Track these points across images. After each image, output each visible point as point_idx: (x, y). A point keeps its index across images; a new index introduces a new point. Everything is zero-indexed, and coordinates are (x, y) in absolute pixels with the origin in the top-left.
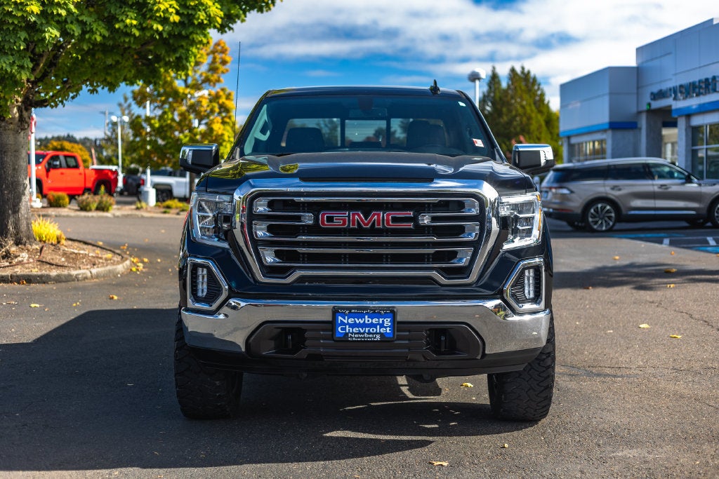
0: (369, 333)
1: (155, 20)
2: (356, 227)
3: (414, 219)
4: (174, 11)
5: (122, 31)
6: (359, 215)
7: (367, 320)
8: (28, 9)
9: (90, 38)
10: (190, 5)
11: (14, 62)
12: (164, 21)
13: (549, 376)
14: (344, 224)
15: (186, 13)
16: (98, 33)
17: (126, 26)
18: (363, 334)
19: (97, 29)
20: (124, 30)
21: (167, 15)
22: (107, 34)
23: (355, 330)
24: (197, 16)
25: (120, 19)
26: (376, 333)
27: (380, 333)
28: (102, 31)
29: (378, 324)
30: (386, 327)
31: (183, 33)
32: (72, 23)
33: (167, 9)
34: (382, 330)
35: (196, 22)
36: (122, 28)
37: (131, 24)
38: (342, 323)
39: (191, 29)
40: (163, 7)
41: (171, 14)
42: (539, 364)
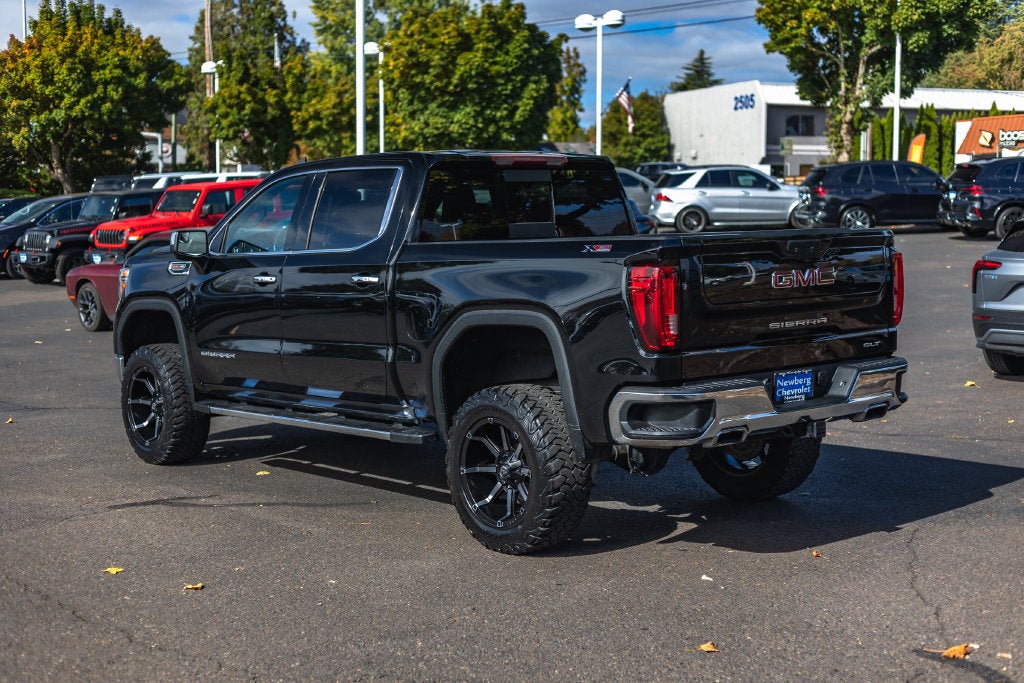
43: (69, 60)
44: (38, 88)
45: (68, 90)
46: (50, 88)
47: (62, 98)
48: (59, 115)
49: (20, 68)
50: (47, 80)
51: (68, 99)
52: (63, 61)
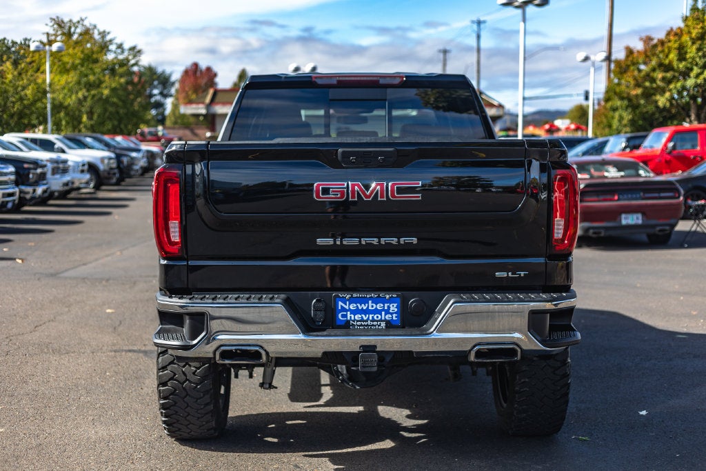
43: (699, 42)
44: (675, 64)
45: (697, 65)
46: (684, 63)
47: (691, 69)
48: (690, 82)
49: (666, 50)
50: (682, 58)
51: (696, 70)
52: (693, 43)
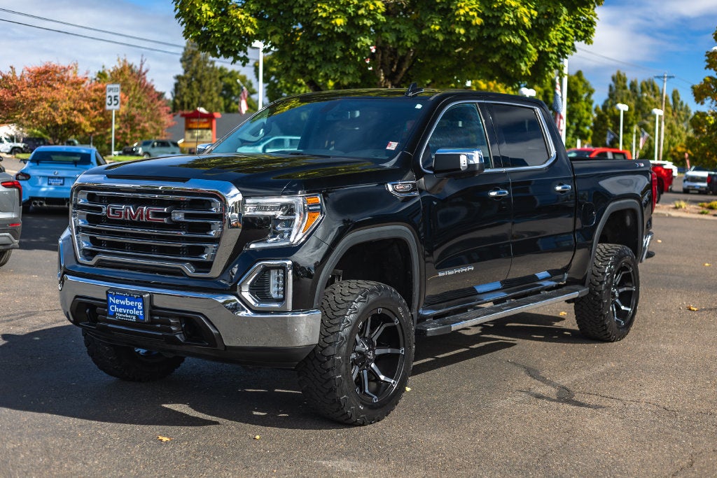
0: (129, 314)
1: (458, 24)
2: (128, 219)
3: (168, 215)
4: (475, 14)
5: (428, 36)
6: (130, 210)
7: (127, 302)
8: (333, 22)
9: (402, 45)
10: (494, 8)
11: (337, 69)
12: (467, 24)
13: (330, 379)
14: (121, 216)
15: (491, 15)
16: (409, 40)
17: (431, 32)
18: (124, 314)
19: (408, 36)
20: (430, 36)
21: (468, 19)
22: (417, 40)
23: (121, 310)
24: (502, 18)
25: (426, 25)
26: (133, 315)
27: (135, 315)
28: (413, 37)
29: (134, 307)
30: (139, 310)
31: (492, 34)
32: (386, 31)
33: (467, 13)
34: (137, 313)
35: (502, 24)
36: (428, 34)
37: (435, 29)
38: (112, 303)
39: (499, 31)
40: (462, 12)
41: (473, 17)
42: (320, 365)
